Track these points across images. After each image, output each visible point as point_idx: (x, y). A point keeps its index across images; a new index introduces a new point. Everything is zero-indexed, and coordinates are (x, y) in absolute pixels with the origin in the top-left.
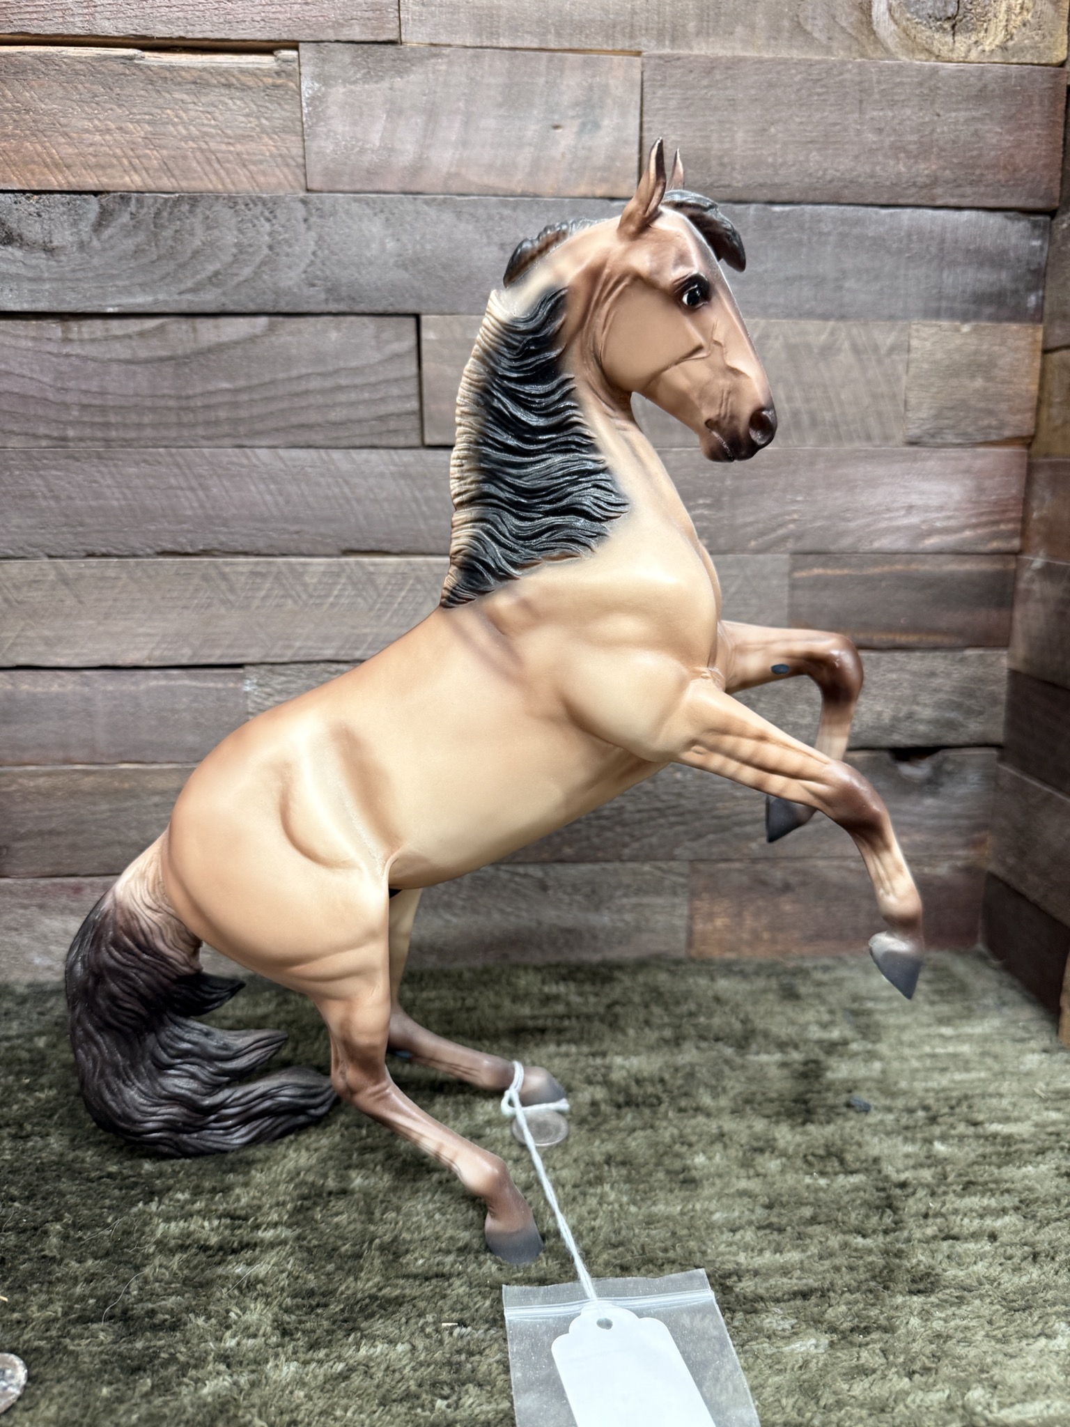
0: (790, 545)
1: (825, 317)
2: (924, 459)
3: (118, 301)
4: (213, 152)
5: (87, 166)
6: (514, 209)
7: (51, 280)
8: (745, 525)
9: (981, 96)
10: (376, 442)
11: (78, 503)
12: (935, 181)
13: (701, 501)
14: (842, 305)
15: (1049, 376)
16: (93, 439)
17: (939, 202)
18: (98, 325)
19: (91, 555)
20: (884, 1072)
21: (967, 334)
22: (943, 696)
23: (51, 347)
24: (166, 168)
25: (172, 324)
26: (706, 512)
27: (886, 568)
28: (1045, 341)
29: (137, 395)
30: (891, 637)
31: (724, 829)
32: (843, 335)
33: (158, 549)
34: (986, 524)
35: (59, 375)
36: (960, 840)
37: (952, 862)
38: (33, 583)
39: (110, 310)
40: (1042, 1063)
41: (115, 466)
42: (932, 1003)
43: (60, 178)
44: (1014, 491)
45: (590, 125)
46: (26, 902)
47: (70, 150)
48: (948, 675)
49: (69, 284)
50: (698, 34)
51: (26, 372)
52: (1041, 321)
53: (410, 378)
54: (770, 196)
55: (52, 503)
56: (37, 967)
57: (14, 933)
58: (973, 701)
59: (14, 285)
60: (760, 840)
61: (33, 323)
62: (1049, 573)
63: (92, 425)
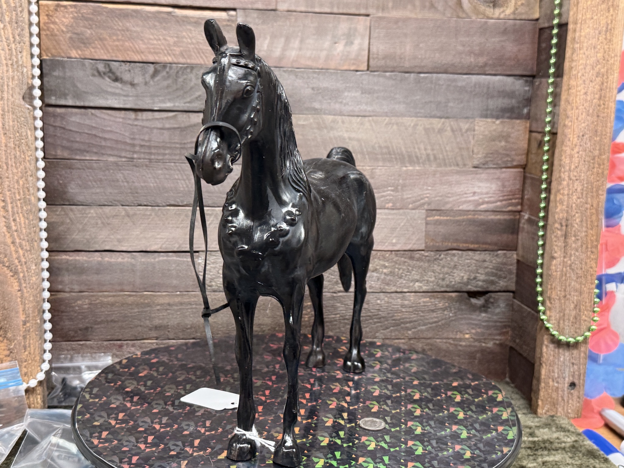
0: (426, 207)
1: (441, 118)
2: (480, 174)
3: (159, 105)
4: (201, 49)
5: (150, 52)
6: (318, 75)
7: (132, 96)
8: (408, 198)
9: (505, 32)
11: (136, 184)
12: (486, 65)
13: (390, 188)
14: (447, 113)
15: (531, 143)
16: (144, 159)
17: (487, 73)
18: (149, 115)
19: (140, 205)
21: (498, 124)
22: (489, 270)
23: (130, 122)
24: (182, 54)
25: (180, 115)
26: (392, 193)
27: (465, 217)
28: (530, 126)
29: (164, 142)
30: (467, 245)
31: (398, 325)
32: (448, 124)
33: (168, 204)
34: (506, 200)
35: (133, 133)
36: (498, 332)
37: (495, 341)
38: (116, 216)
39: (156, 109)
41: (153, 170)
43: (139, 57)
44: (518, 187)
45: (349, 43)
47: (144, 46)
48: (491, 262)
49: (140, 98)
50: (392, 8)
51: (118, 131)
52: (529, 119)
54: (419, 70)
55: (126, 184)
58: (502, 273)
59: (117, 97)
60: (413, 330)
61: (123, 112)
62: (529, 221)
63: (144, 153)
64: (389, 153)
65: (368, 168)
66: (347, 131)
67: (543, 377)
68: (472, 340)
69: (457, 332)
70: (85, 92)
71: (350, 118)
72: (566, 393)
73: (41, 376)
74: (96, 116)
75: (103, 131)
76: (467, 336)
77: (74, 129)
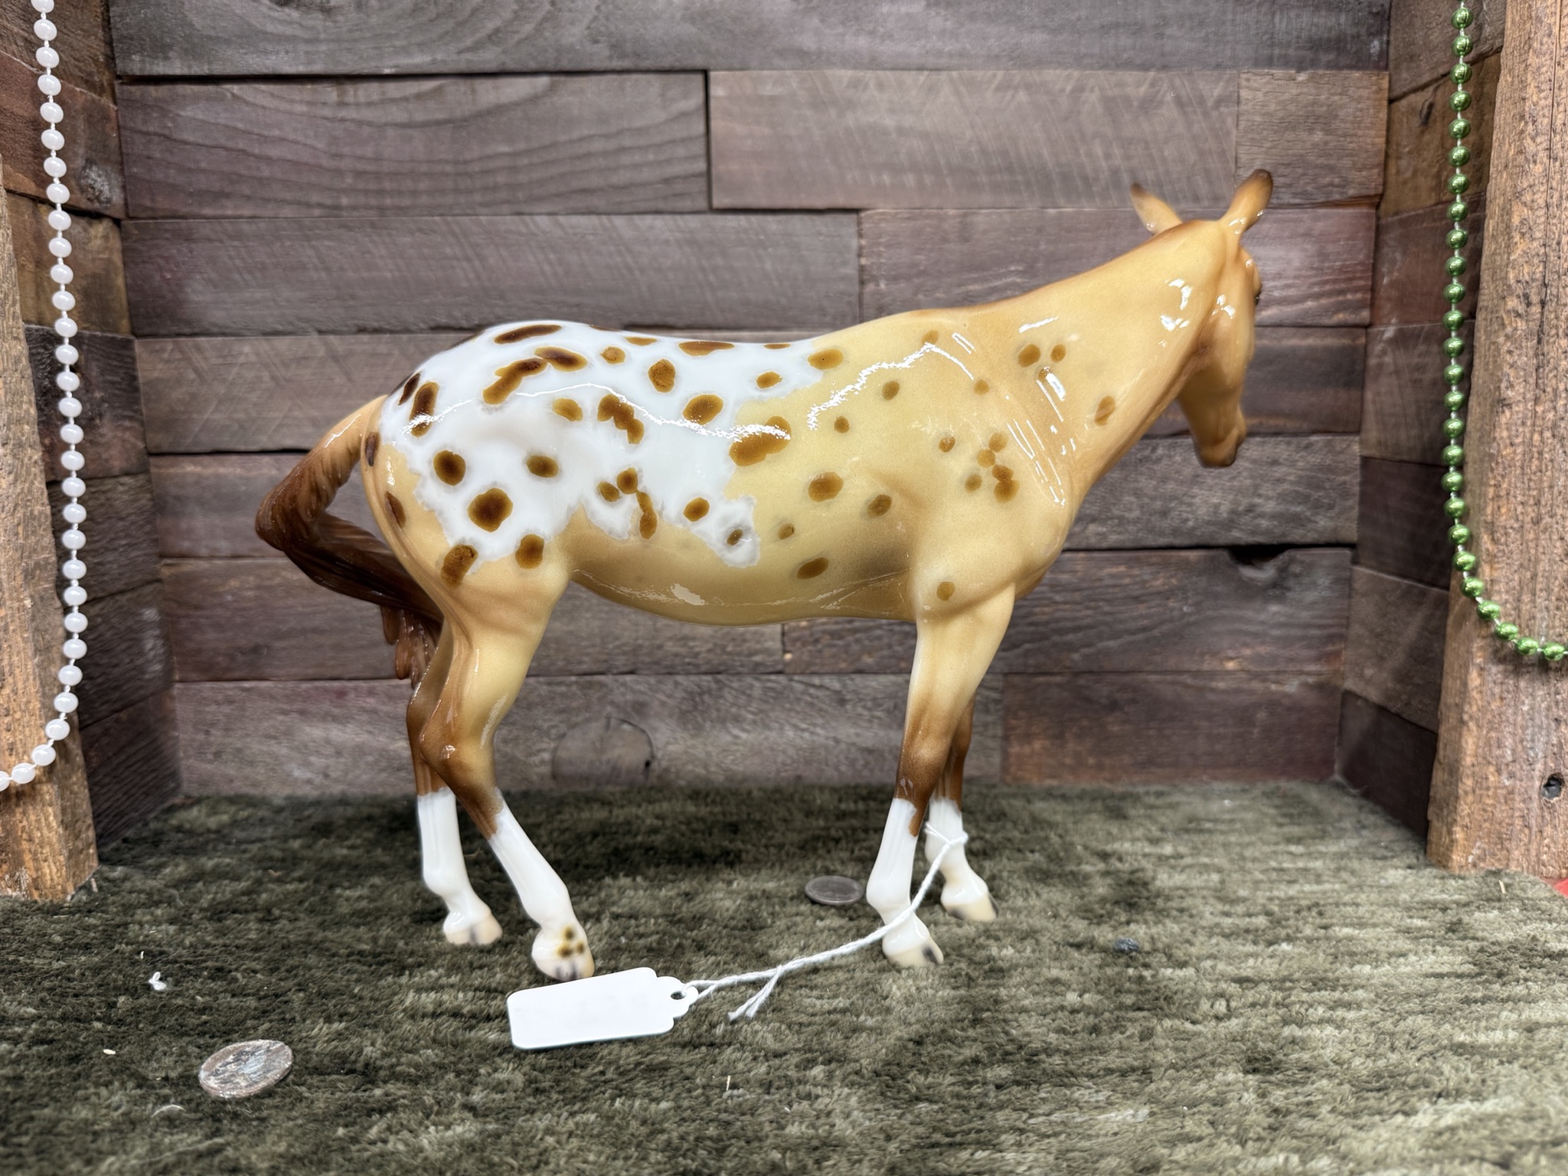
1: (1145, 67)
3: (394, 62)
7: (326, 41)
10: (661, 205)
11: (350, 274)
13: (1012, 268)
14: (1163, 55)
15: (1396, 126)
16: (367, 207)
18: (373, 89)
19: (362, 330)
20: (1222, 882)
21: (1302, 83)
22: (1286, 486)
23: (327, 112)
25: (450, 85)
26: (1018, 280)
28: (1390, 89)
29: (412, 160)
31: (1044, 637)
32: (1165, 86)
33: (432, 324)
34: (1329, 294)
35: (334, 141)
36: (1313, 653)
37: (1303, 678)
38: (302, 360)
39: (387, 71)
40: (1405, 877)
41: (389, 235)
42: (1280, 825)
44: (1361, 257)
46: (286, 707)
48: (1293, 463)
49: (346, 45)
51: (301, 138)
52: (1386, 68)
53: (697, 138)
55: (323, 275)
56: (296, 780)
57: (273, 742)
58: (1321, 494)
59: (290, 47)
60: (1085, 651)
61: (309, 87)
62: (1402, 340)
63: (366, 192)
64: (1010, 169)
65: (952, 212)
66: (892, 111)
67: (1468, 760)
68: (1243, 675)
69: (1203, 654)
70: (210, 38)
71: (897, 73)
72: (1535, 805)
73: (45, 754)
74: (247, 103)
75: (264, 139)
76: (1231, 665)
77: (192, 139)
